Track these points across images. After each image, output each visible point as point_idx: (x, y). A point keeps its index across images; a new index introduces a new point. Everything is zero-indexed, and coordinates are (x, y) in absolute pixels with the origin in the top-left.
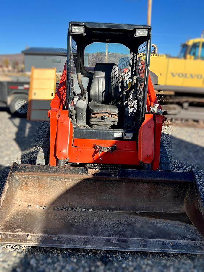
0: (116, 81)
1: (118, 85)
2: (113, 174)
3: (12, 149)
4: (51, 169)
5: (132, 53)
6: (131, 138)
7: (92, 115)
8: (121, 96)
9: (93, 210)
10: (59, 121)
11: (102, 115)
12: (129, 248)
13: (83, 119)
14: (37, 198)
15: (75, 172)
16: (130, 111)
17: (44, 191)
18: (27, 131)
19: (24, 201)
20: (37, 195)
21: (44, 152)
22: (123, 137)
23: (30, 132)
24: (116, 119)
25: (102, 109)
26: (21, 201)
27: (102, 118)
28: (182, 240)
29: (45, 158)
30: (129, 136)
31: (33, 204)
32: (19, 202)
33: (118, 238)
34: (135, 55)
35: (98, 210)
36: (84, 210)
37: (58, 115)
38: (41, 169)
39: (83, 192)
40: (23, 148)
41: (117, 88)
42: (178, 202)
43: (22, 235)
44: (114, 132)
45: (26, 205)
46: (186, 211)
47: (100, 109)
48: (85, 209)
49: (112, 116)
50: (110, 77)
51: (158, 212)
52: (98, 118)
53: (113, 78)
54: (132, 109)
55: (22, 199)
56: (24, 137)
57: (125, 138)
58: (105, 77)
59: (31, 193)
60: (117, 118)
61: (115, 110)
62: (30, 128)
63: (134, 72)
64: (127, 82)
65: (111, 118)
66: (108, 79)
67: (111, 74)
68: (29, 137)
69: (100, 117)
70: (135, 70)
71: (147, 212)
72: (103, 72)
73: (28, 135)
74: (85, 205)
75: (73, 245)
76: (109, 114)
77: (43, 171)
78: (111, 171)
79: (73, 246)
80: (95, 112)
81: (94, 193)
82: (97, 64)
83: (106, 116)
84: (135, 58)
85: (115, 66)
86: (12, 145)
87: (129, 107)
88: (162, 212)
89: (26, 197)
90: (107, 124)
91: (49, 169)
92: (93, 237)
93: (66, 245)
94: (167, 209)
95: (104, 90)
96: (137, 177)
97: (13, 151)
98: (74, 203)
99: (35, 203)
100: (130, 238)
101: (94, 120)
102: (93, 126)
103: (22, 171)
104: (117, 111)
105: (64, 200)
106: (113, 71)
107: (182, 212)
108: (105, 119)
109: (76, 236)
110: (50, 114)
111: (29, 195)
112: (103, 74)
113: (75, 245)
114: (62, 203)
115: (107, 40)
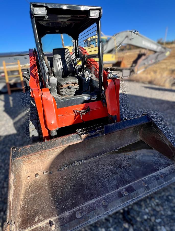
0: (69, 60)
1: (71, 63)
2: (101, 133)
3: (5, 119)
4: (49, 144)
5: (74, 40)
6: (95, 99)
7: (60, 87)
8: (75, 70)
9: (87, 160)
10: (43, 99)
11: (68, 85)
12: (140, 196)
13: (55, 91)
14: (41, 165)
15: (71, 140)
16: (87, 79)
17: (45, 158)
18: (11, 102)
19: (30, 172)
20: (40, 163)
21: (34, 124)
22: (90, 99)
23: (14, 103)
24: (77, 87)
25: (67, 81)
26: (27, 172)
27: (69, 88)
28: (163, 168)
29: (36, 129)
30: (95, 98)
31: (39, 171)
32: (26, 174)
33: (124, 187)
34: (77, 41)
35: (90, 158)
36: (81, 163)
37: (41, 94)
38: (41, 147)
39: (77, 149)
40: (13, 116)
41: (71, 65)
42: (136, 134)
43: (44, 226)
44: (84, 97)
45: (33, 175)
46: (142, 139)
47: (66, 82)
48: (81, 161)
49: (74, 85)
50: (65, 58)
51: (127, 145)
52: (65, 88)
53: (67, 58)
54: (88, 78)
55: (28, 171)
56: (11, 108)
57: (92, 100)
58: (61, 58)
59: (35, 164)
60: (78, 85)
61: (76, 81)
62: (13, 100)
63: (77, 53)
64: (75, 60)
65: (75, 86)
66: (63, 59)
67: (65, 55)
68: (14, 107)
69: (67, 87)
70: (78, 52)
71: (121, 147)
72: (59, 55)
73: (13, 105)
74: (79, 158)
75: (97, 215)
76: (72, 84)
77: (43, 149)
78: (99, 132)
79: (97, 217)
80: (62, 84)
81: (84, 147)
82: (54, 50)
83: (71, 85)
84: (77, 44)
85: (67, 50)
86: (4, 116)
87: (85, 76)
88: (129, 144)
89: (31, 168)
90: (72, 91)
91: (48, 145)
92: (107, 195)
93: (91, 220)
94: (131, 141)
95: (62, 68)
96: (117, 129)
97: (6, 121)
98: (71, 159)
99: (40, 170)
100: (132, 182)
101: (63, 90)
102: (63, 94)
103: (23, 155)
104: (77, 81)
105: (63, 159)
106: (66, 53)
107: (139, 140)
108: (71, 88)
109: (93, 201)
110: (33, 94)
111: (33, 165)
112: (59, 57)
113: (98, 215)
114: (62, 162)
115: (57, 31)
